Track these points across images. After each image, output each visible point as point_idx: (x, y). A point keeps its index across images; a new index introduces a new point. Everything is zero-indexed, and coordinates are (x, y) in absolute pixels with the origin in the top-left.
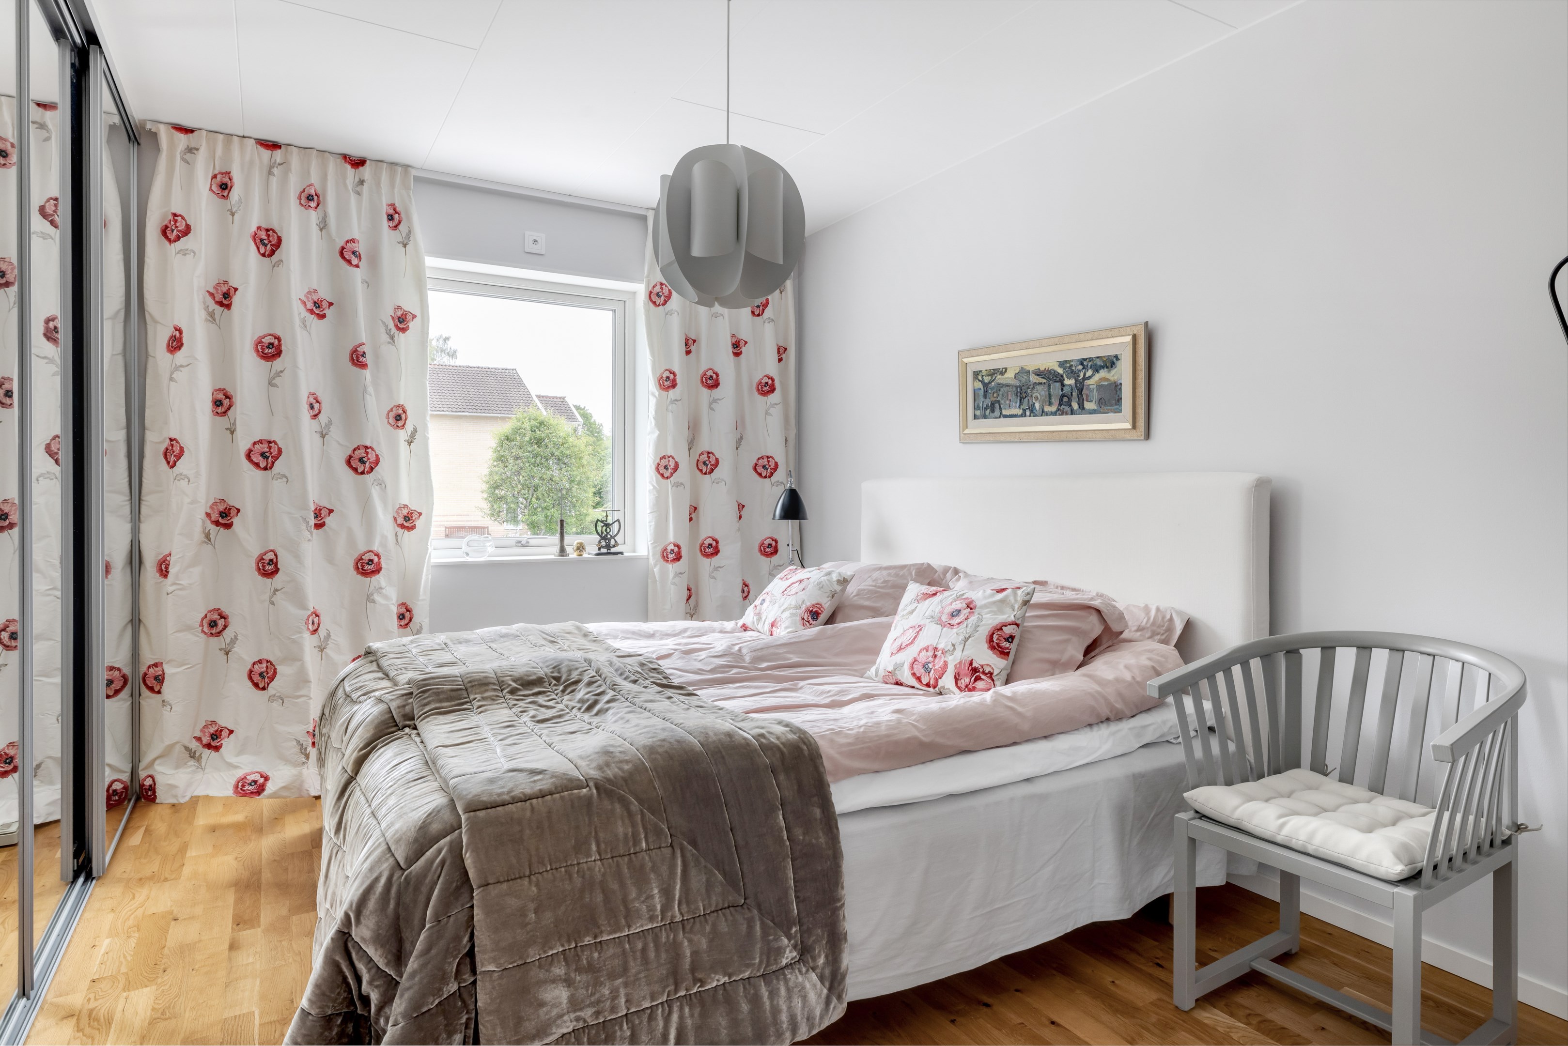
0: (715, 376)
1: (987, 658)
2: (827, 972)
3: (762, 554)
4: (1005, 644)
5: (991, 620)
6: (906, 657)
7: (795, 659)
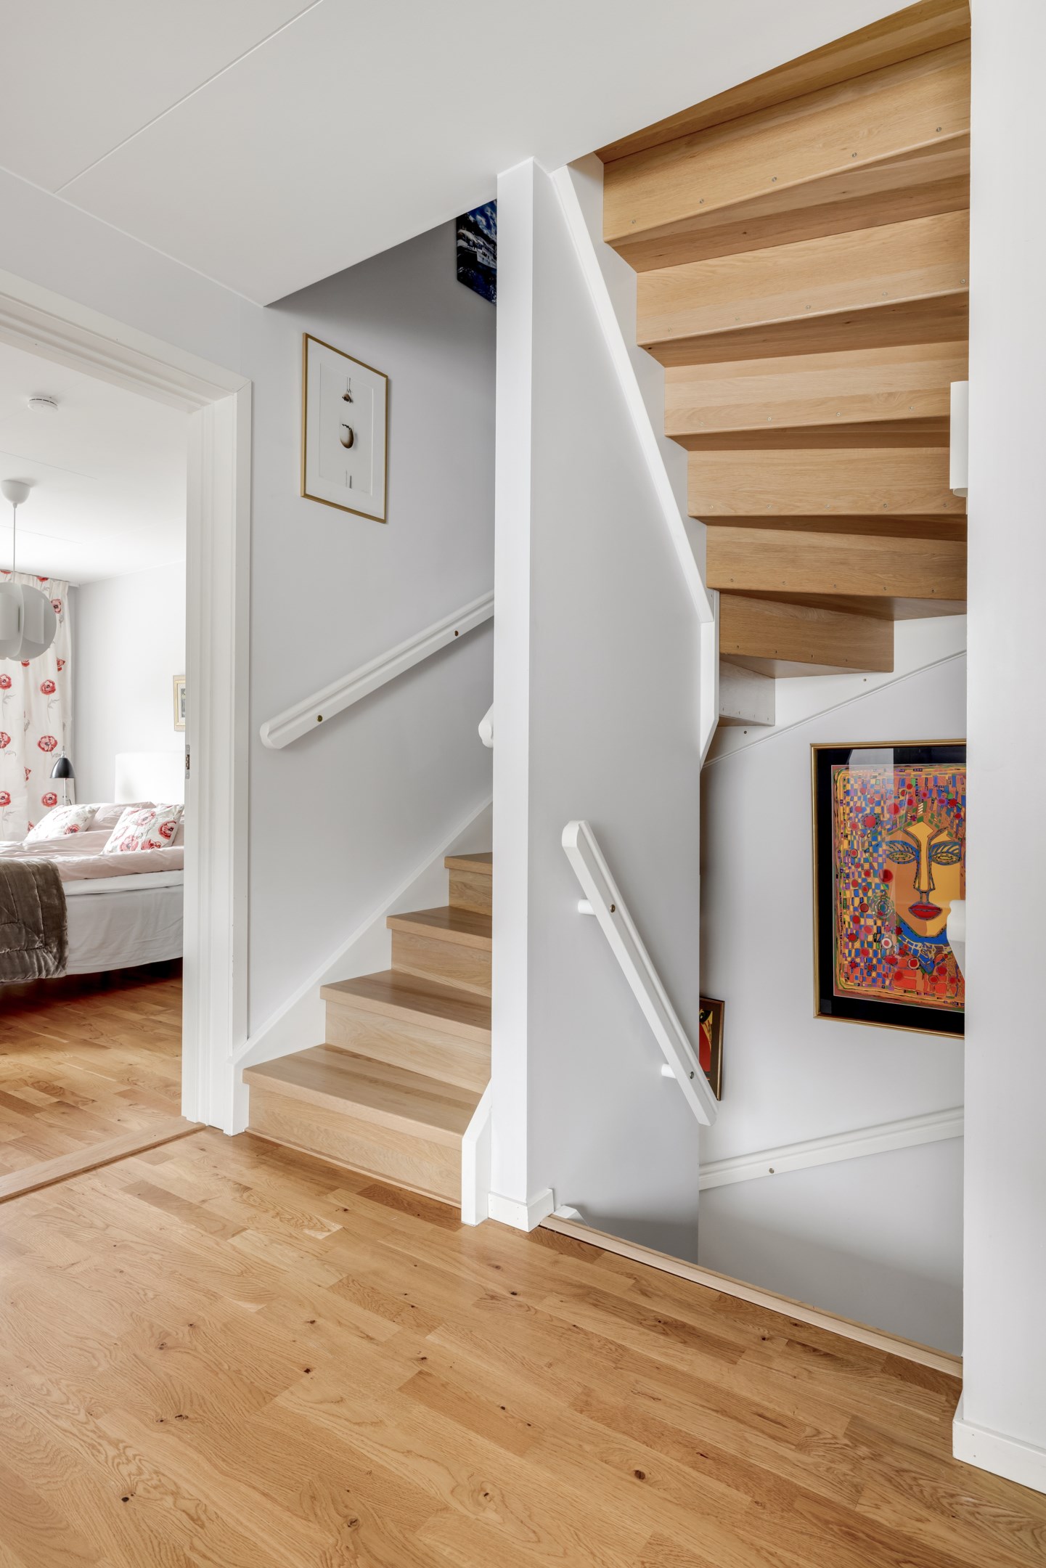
0: (7, 680)
1: (158, 838)
2: (57, 956)
3: (44, 805)
4: (168, 832)
5: (161, 821)
6: (119, 842)
7: (55, 848)
